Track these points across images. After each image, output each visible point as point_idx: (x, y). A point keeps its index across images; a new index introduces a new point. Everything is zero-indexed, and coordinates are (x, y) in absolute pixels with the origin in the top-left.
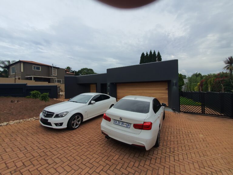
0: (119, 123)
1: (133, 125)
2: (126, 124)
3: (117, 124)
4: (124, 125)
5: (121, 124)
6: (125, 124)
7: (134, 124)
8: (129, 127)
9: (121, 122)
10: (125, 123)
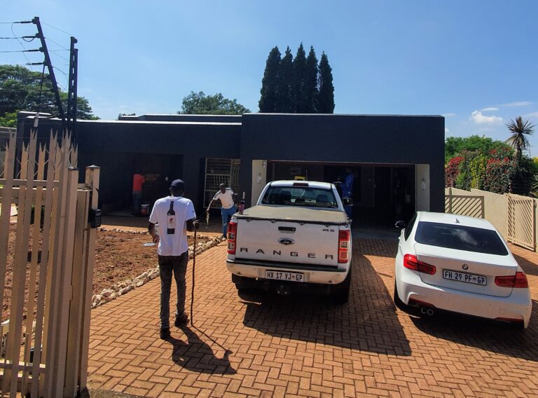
0: (458, 277)
1: (494, 278)
2: (476, 277)
3: (453, 278)
4: (471, 281)
5: (463, 279)
6: (474, 279)
7: (496, 277)
8: (484, 283)
9: (463, 275)
10: (474, 276)
